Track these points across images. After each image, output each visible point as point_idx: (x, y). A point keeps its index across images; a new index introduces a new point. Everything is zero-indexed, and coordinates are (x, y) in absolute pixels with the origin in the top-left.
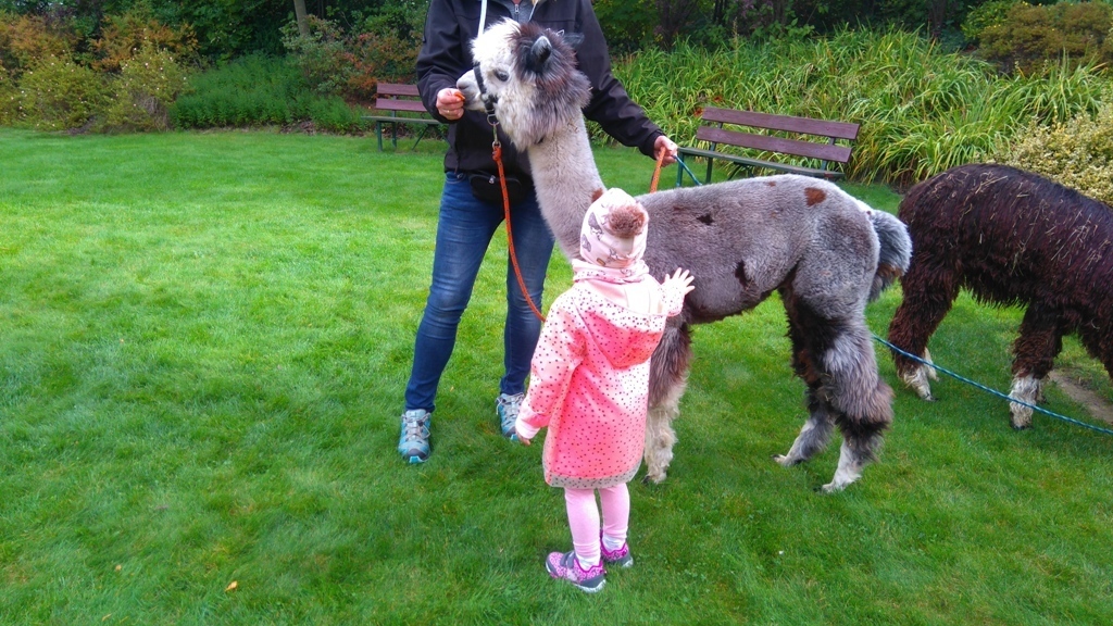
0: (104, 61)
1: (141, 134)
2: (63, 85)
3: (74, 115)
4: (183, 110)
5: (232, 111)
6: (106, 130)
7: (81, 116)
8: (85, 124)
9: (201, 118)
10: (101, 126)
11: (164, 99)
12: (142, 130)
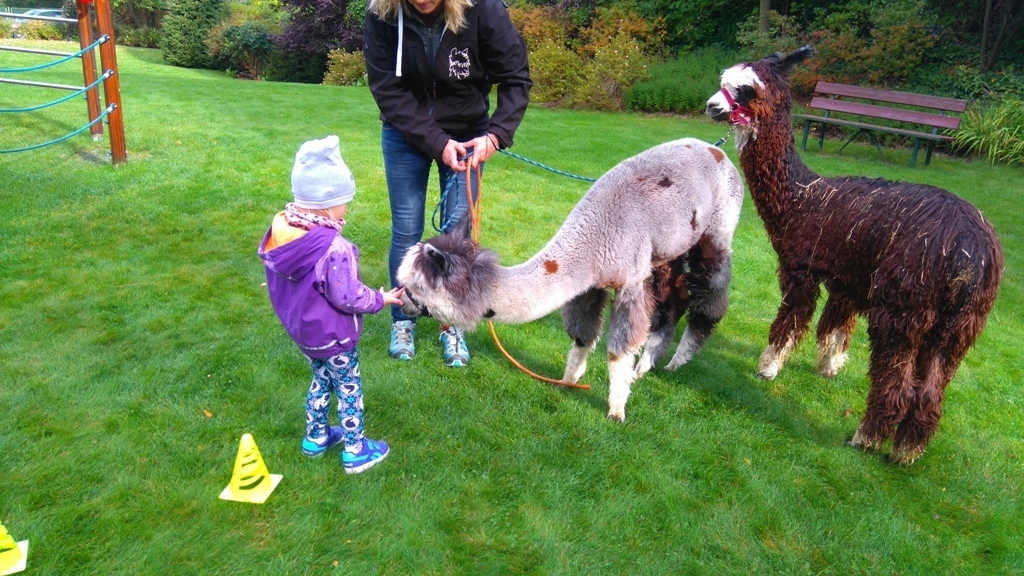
0: (586, 46)
1: (598, 112)
2: (551, 65)
3: (554, 90)
4: (636, 94)
5: (677, 98)
6: (572, 106)
7: (559, 93)
8: (560, 99)
9: (649, 102)
10: (571, 102)
11: (623, 83)
12: (600, 109)
